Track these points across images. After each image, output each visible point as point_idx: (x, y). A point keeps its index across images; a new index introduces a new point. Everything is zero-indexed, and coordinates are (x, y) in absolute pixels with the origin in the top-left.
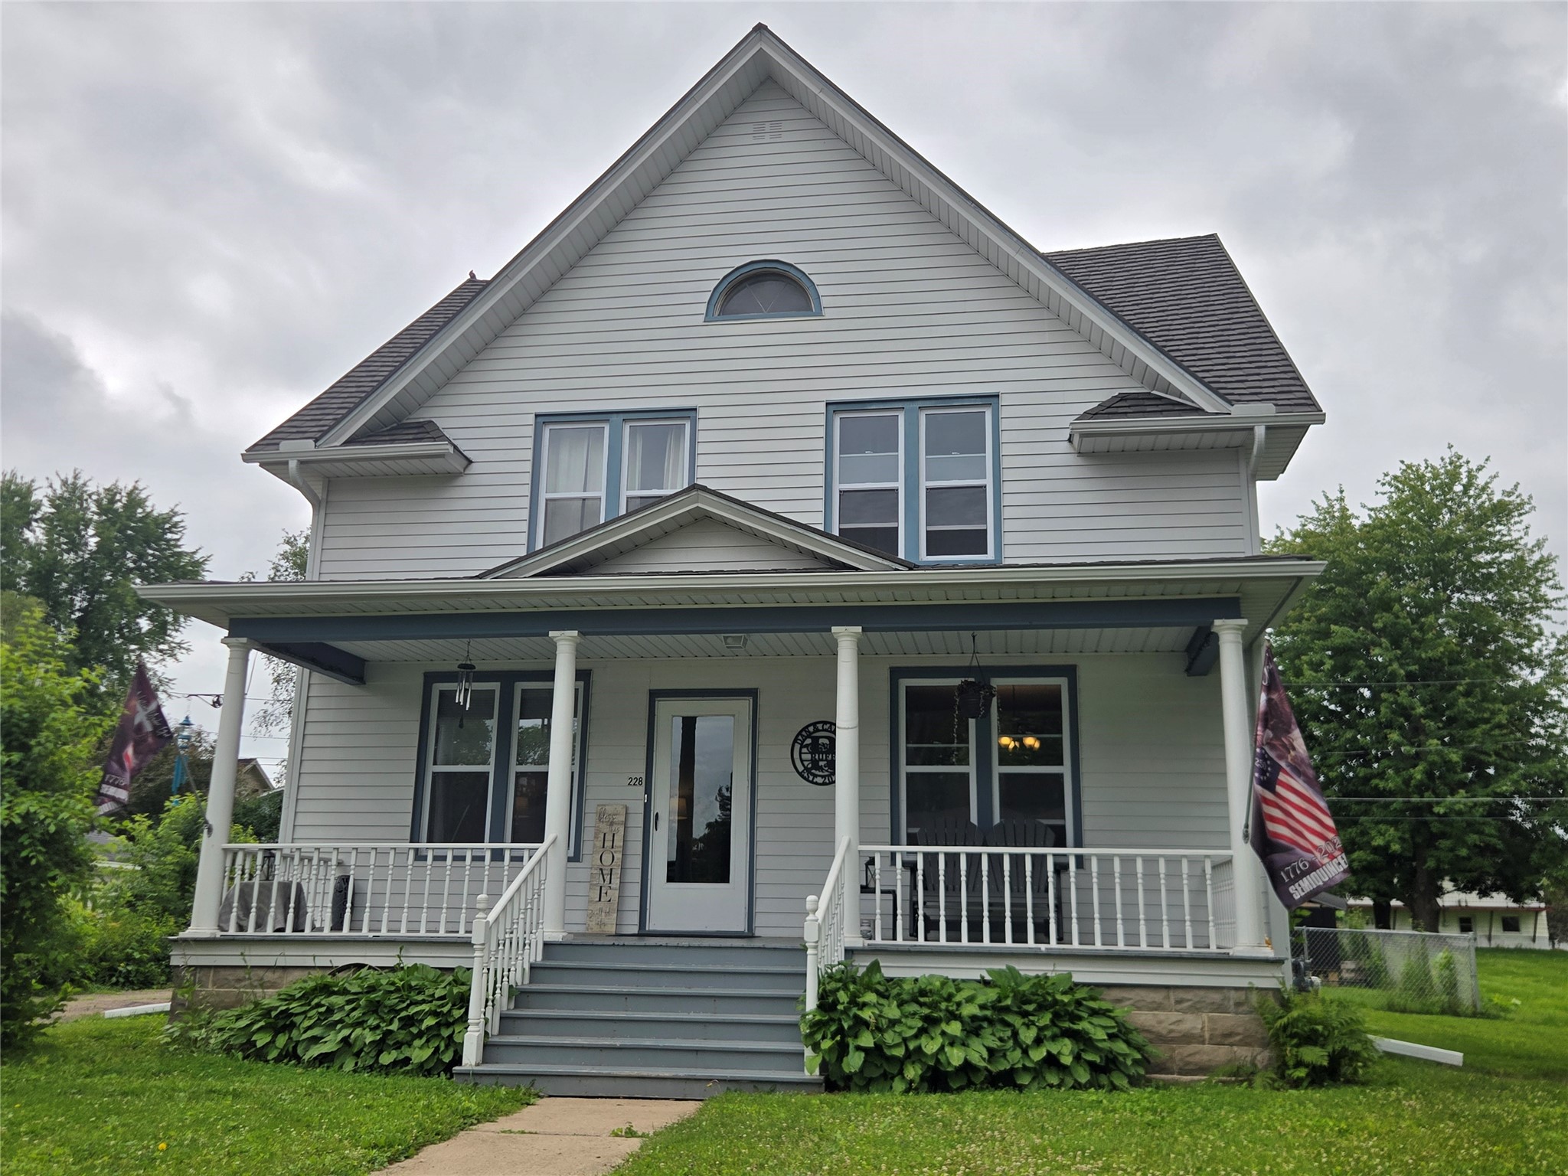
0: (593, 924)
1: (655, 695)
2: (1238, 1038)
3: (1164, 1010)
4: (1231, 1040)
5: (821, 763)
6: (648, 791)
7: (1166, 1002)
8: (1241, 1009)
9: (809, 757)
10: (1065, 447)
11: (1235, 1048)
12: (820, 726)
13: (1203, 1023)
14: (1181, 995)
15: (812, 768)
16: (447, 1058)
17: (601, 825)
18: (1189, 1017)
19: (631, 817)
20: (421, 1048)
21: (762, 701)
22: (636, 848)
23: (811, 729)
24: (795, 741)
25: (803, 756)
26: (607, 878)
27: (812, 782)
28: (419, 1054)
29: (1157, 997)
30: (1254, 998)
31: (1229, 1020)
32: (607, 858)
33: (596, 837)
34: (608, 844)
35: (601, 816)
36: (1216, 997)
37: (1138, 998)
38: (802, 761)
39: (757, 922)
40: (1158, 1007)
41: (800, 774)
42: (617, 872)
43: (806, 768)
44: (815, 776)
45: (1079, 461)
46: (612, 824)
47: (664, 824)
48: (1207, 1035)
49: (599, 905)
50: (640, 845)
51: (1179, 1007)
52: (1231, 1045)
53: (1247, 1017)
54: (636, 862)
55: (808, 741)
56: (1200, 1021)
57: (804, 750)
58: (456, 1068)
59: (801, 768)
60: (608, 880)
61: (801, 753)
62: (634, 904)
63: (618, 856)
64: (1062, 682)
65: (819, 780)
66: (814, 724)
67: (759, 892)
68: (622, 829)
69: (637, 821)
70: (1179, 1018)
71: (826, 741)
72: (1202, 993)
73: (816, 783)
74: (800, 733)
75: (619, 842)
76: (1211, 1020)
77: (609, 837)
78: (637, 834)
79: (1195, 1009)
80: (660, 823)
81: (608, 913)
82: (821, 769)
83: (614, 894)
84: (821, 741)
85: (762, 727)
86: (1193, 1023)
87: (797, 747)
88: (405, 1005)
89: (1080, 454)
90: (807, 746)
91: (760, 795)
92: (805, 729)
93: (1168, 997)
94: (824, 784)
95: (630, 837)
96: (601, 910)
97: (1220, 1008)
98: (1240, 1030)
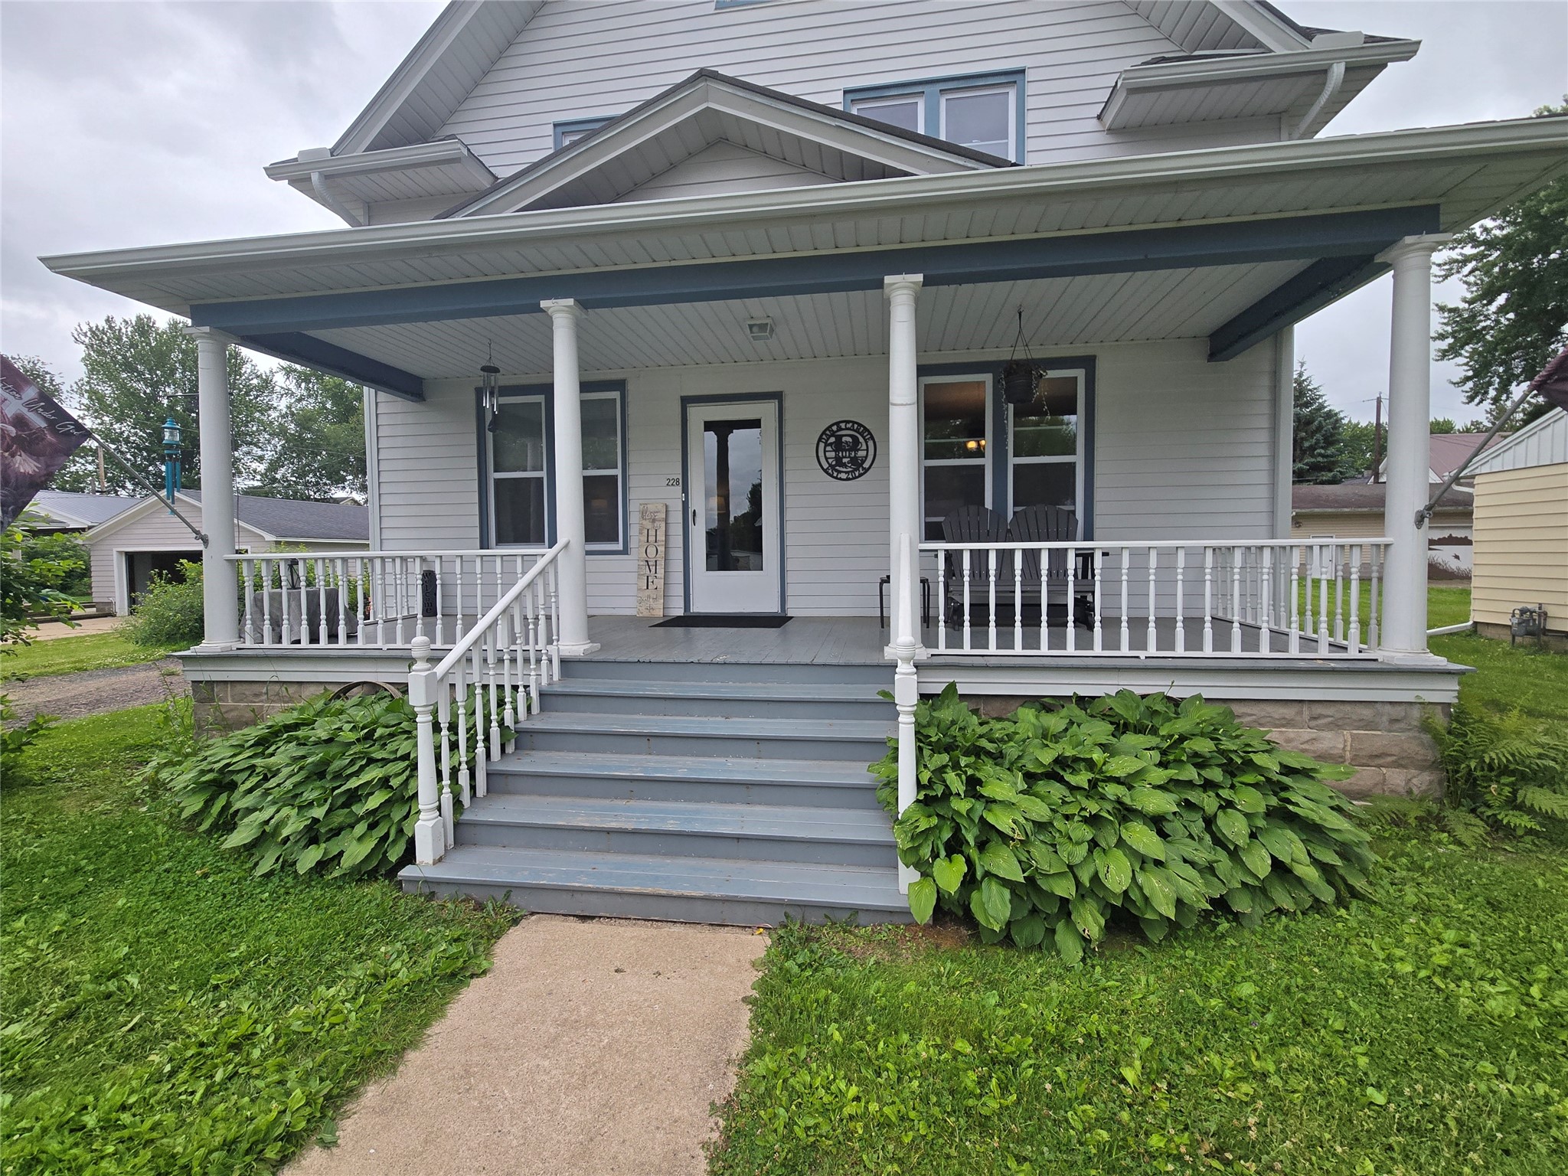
0: (642, 609)
1: (686, 401)
2: (1390, 759)
3: (1294, 726)
4: (1381, 761)
5: (845, 460)
6: (685, 490)
7: (1298, 718)
8: (1397, 726)
9: (833, 454)
10: (1094, 124)
11: (1384, 770)
12: (843, 425)
13: (1345, 741)
14: (1319, 710)
15: (836, 465)
16: (394, 856)
17: (644, 522)
18: (1327, 735)
19: (671, 514)
20: (360, 839)
21: (787, 404)
22: (677, 541)
23: (835, 428)
24: (820, 440)
25: (828, 454)
26: (653, 569)
27: (836, 478)
28: (355, 850)
29: (1288, 712)
30: (1416, 713)
31: (1380, 739)
32: (652, 551)
33: (641, 533)
34: (652, 539)
35: (643, 514)
36: (1366, 713)
37: (1263, 713)
38: (827, 459)
39: (788, 605)
40: (1288, 723)
41: (825, 471)
42: (661, 563)
43: (830, 465)
44: (841, 472)
45: (1109, 139)
46: (654, 521)
47: (701, 520)
48: (1348, 755)
49: (647, 592)
50: (681, 538)
51: (1313, 723)
52: (1379, 766)
53: (1403, 736)
54: (677, 554)
55: (832, 440)
56: (1341, 740)
57: (829, 448)
58: (406, 872)
59: (826, 466)
60: (653, 570)
61: (825, 451)
62: (678, 590)
63: (661, 549)
64: (1080, 374)
65: (844, 476)
66: (837, 424)
67: (789, 578)
68: (663, 524)
69: (677, 517)
70: (1314, 736)
71: (849, 439)
72: (1348, 708)
73: (841, 479)
74: (824, 433)
75: (661, 537)
76: (1354, 737)
77: (652, 533)
78: (677, 530)
79: (1336, 726)
80: (697, 519)
81: (655, 599)
82: (844, 465)
83: (660, 583)
84: (844, 439)
85: (788, 428)
86: (1332, 741)
87: (822, 445)
88: (356, 768)
89: (1110, 131)
90: (831, 444)
91: (788, 491)
92: (829, 428)
93: (1300, 713)
94: (848, 479)
95: (671, 532)
96: (649, 597)
97: (1369, 725)
98: (1395, 750)
